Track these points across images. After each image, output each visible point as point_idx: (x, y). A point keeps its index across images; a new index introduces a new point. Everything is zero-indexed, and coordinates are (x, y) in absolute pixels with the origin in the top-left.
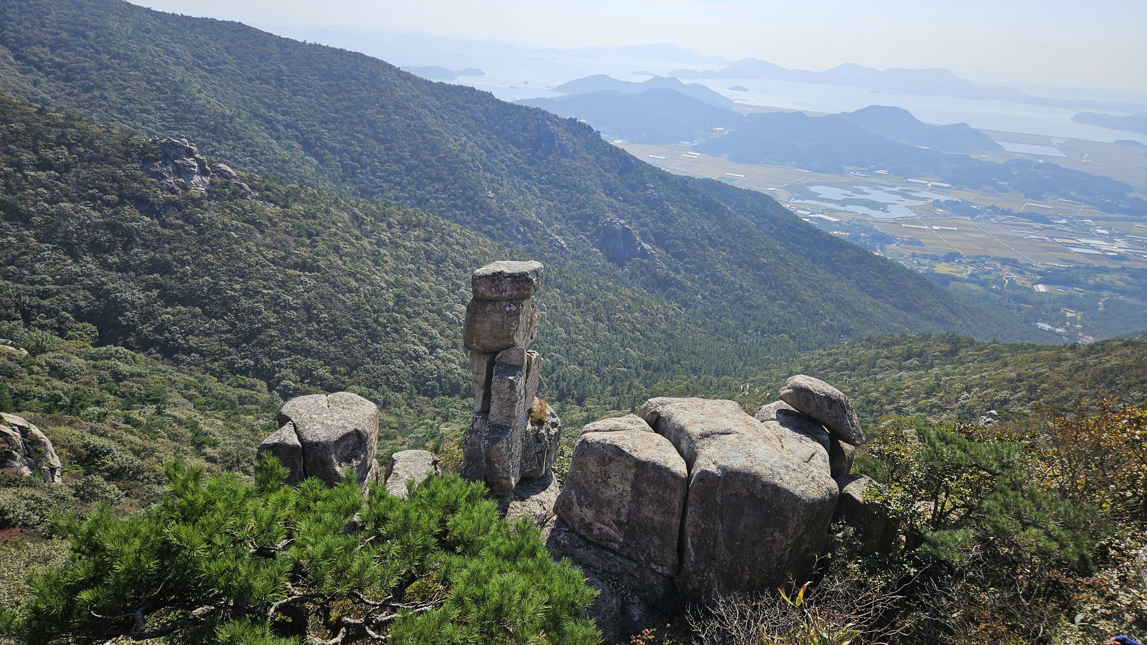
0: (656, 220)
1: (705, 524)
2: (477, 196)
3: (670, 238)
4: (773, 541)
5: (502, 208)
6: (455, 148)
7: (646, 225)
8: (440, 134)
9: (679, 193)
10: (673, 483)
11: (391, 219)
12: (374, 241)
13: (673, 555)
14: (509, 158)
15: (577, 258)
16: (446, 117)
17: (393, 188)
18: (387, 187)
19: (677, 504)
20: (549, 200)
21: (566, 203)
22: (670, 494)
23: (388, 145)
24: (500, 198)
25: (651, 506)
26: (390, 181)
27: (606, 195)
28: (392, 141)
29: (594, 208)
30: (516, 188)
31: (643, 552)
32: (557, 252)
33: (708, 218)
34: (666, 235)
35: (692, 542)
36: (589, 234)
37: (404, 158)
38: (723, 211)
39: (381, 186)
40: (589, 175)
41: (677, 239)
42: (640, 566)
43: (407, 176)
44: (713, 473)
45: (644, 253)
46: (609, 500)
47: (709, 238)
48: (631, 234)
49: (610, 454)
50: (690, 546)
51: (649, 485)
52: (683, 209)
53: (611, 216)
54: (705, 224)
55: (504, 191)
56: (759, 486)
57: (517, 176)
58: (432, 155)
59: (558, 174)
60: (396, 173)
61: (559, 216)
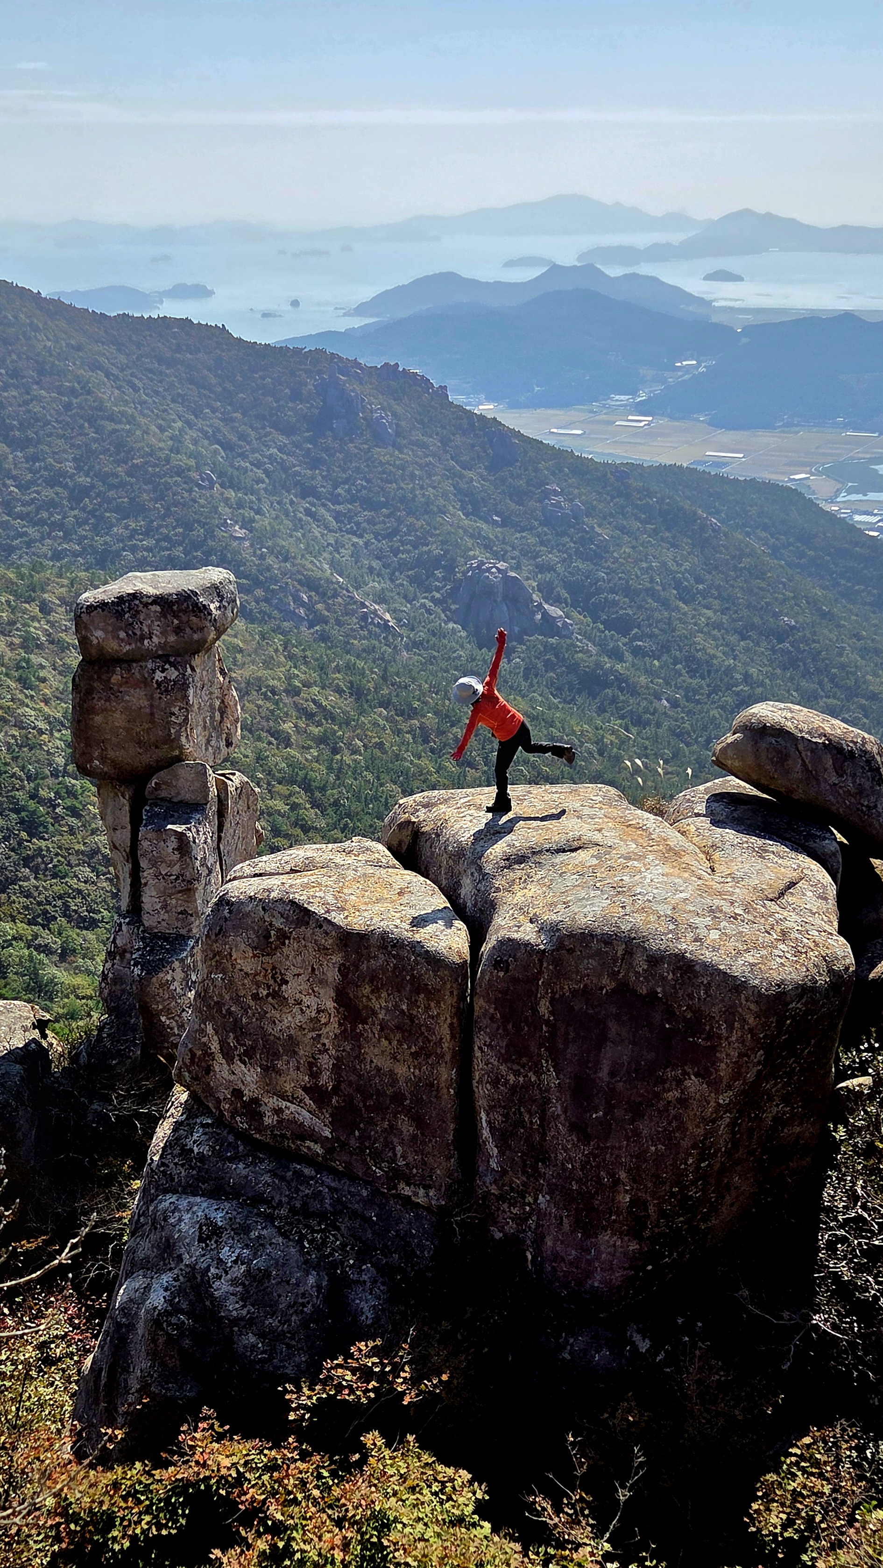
0: (570, 556)
1: (517, 1073)
2: (213, 537)
3: (599, 591)
4: (683, 1102)
5: (262, 557)
6: (162, 445)
7: (551, 568)
8: (131, 420)
9: (613, 498)
10: (431, 980)
11: (46, 596)
12: (17, 641)
13: (448, 1159)
14: (270, 457)
15: (417, 644)
16: (140, 385)
17: (49, 534)
18: (37, 536)
19: (445, 1031)
20: (354, 533)
21: (390, 536)
22: (428, 1008)
23: (31, 450)
24: (258, 539)
25: (385, 1043)
26: (42, 522)
27: (467, 515)
28: (39, 442)
29: (444, 542)
30: (287, 515)
31: (377, 1156)
32: (377, 637)
33: (673, 545)
34: (591, 585)
35: (489, 1123)
36: (438, 595)
37: (64, 474)
38: (703, 528)
39: (25, 534)
40: (430, 476)
41: (613, 591)
42: (376, 1192)
43: (72, 509)
44: (527, 944)
45: (549, 625)
46: (290, 1037)
47: (678, 585)
48: (522, 588)
49: (278, 923)
50: (486, 1133)
51: (376, 991)
52: (622, 529)
53: (478, 556)
54: (668, 555)
55: (264, 522)
56: (641, 964)
57: (288, 491)
58: (118, 463)
59: (368, 481)
60: (51, 505)
61: (376, 564)
